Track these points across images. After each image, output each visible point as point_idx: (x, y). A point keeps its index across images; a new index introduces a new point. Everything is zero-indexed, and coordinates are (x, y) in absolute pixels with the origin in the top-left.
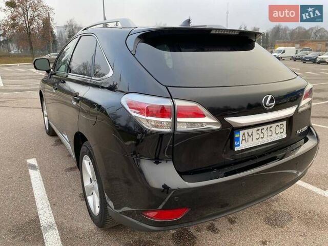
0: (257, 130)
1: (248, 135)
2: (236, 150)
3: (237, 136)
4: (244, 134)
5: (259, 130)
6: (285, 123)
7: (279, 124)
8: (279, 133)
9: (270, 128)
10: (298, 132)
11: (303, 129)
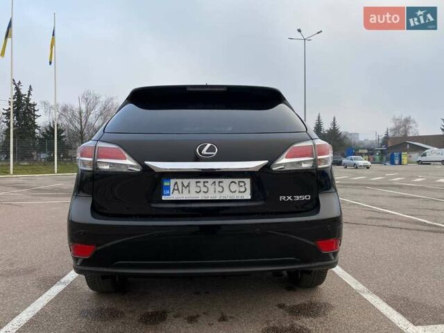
0: (197, 182)
1: (183, 185)
2: (163, 199)
3: (166, 184)
4: (176, 183)
5: (199, 182)
6: (248, 181)
7: (236, 180)
8: (237, 192)
9: (220, 182)
10: (282, 198)
11: (298, 198)
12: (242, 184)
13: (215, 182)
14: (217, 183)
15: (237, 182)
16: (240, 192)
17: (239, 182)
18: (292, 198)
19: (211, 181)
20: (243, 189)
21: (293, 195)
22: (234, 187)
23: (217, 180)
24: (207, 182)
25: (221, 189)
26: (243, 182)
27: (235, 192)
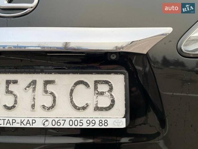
9: (47, 83)
12: (103, 88)
13: (34, 82)
14: (40, 86)
16: (97, 109)
17: (96, 82)
19: (24, 79)
20: (105, 102)
23: (40, 78)
24: (15, 82)
25: (48, 101)
26: (107, 82)
27: (84, 108)
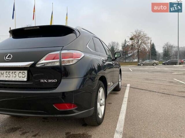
0: (6, 72)
1: (1, 73)
6: (26, 72)
7: (22, 71)
8: (22, 77)
9: (15, 72)
10: (42, 81)
11: (50, 81)
12: (24, 73)
13: (13, 72)
14: (14, 73)
15: (22, 73)
16: (23, 77)
18: (47, 81)
20: (24, 76)
21: (47, 79)
22: (21, 75)
24: (10, 72)
25: (15, 76)
26: (24, 72)
27: (20, 77)
